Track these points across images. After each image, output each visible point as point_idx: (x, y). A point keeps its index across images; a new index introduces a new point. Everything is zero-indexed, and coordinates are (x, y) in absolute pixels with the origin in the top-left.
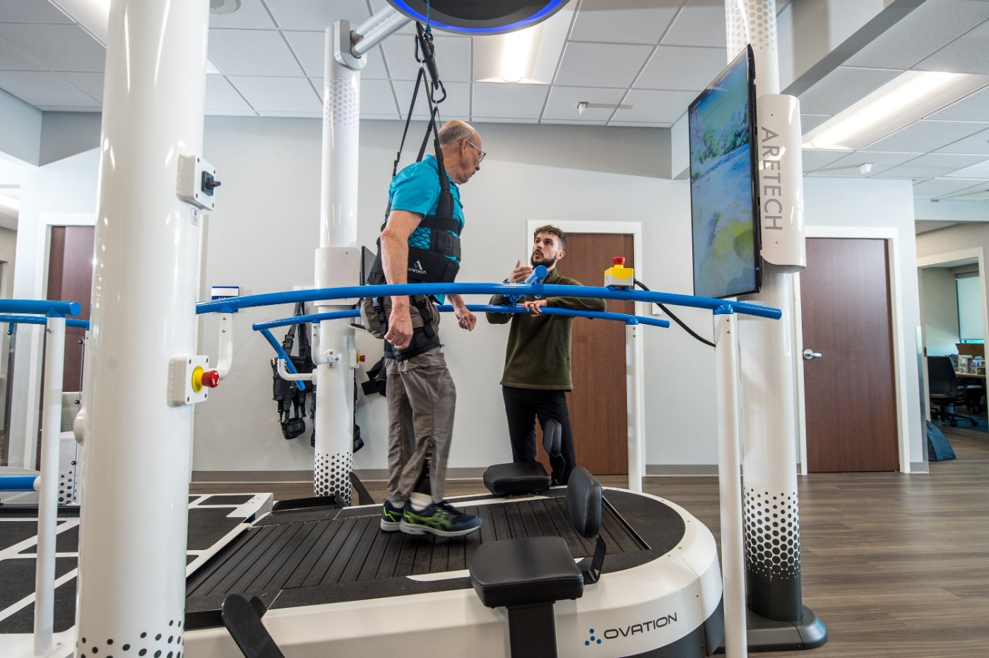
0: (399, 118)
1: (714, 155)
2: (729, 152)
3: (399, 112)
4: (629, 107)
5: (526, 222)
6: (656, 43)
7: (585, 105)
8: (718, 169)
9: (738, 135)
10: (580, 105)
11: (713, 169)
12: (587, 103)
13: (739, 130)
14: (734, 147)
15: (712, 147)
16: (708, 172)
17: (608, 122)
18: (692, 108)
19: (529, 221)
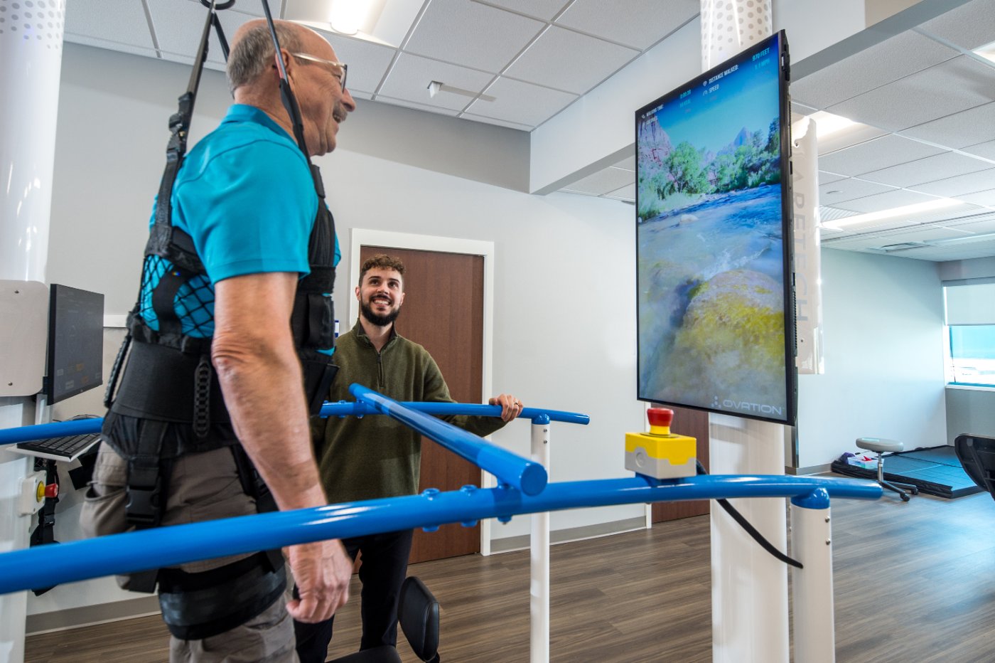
0: (155, 56)
1: (692, 191)
2: (728, 191)
3: (156, 46)
4: (491, 99)
5: (350, 231)
6: (548, 19)
7: (439, 86)
8: (700, 213)
9: (755, 169)
10: (433, 84)
11: (691, 210)
12: (441, 84)
13: (755, 161)
14: (741, 184)
15: (688, 178)
16: (676, 214)
17: (460, 114)
18: (641, 115)
19: (355, 231)
